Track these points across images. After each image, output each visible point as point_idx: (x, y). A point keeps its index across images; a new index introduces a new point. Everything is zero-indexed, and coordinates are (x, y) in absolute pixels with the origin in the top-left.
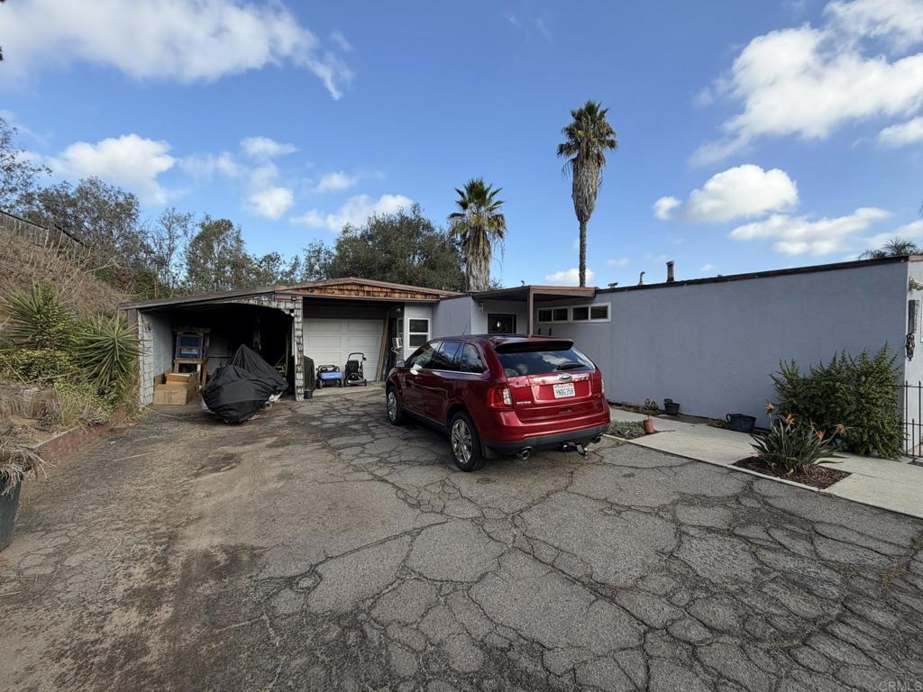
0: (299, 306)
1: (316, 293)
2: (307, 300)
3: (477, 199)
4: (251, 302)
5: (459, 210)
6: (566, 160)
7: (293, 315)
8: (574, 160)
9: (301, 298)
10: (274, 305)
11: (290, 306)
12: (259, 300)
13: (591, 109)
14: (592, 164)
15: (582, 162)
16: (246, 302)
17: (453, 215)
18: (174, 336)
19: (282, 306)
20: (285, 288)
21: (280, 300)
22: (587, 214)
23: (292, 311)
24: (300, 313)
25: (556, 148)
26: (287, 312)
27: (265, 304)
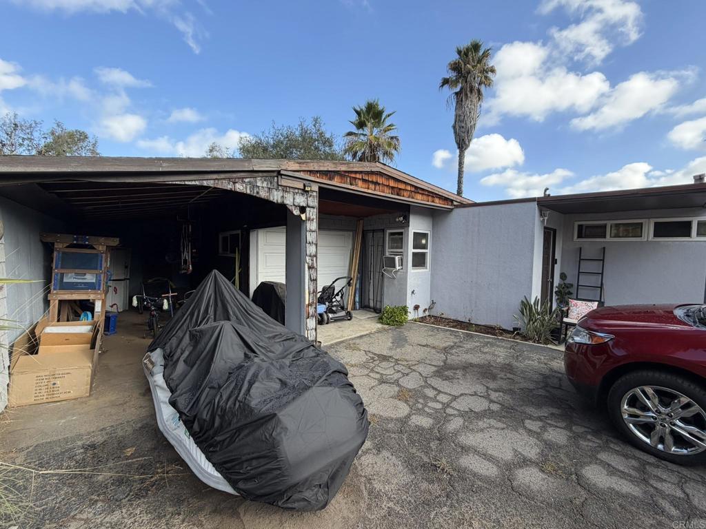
0: (314, 201)
1: (336, 182)
2: (324, 193)
3: (374, 120)
4: (240, 187)
5: (354, 129)
6: (449, 92)
7: (303, 217)
8: (456, 93)
9: (315, 188)
10: (276, 197)
11: (301, 200)
12: (254, 186)
13: (476, 47)
14: (474, 97)
15: (466, 95)
16: (230, 187)
17: (350, 134)
18: (48, 250)
19: (289, 201)
20: (296, 167)
21: (286, 189)
22: (467, 143)
23: (303, 210)
24: (312, 213)
25: (440, 82)
26: (296, 212)
27: (263, 194)
